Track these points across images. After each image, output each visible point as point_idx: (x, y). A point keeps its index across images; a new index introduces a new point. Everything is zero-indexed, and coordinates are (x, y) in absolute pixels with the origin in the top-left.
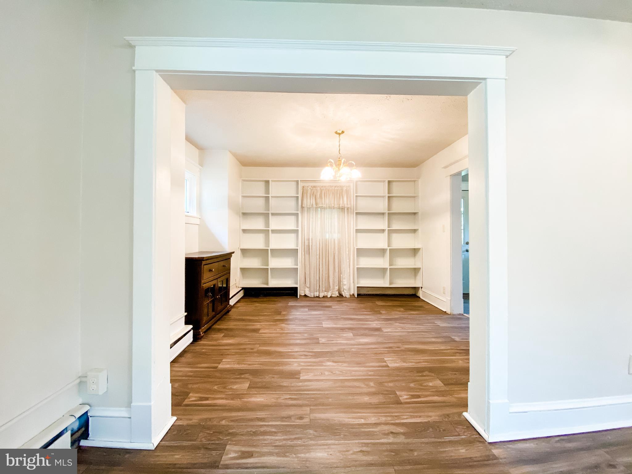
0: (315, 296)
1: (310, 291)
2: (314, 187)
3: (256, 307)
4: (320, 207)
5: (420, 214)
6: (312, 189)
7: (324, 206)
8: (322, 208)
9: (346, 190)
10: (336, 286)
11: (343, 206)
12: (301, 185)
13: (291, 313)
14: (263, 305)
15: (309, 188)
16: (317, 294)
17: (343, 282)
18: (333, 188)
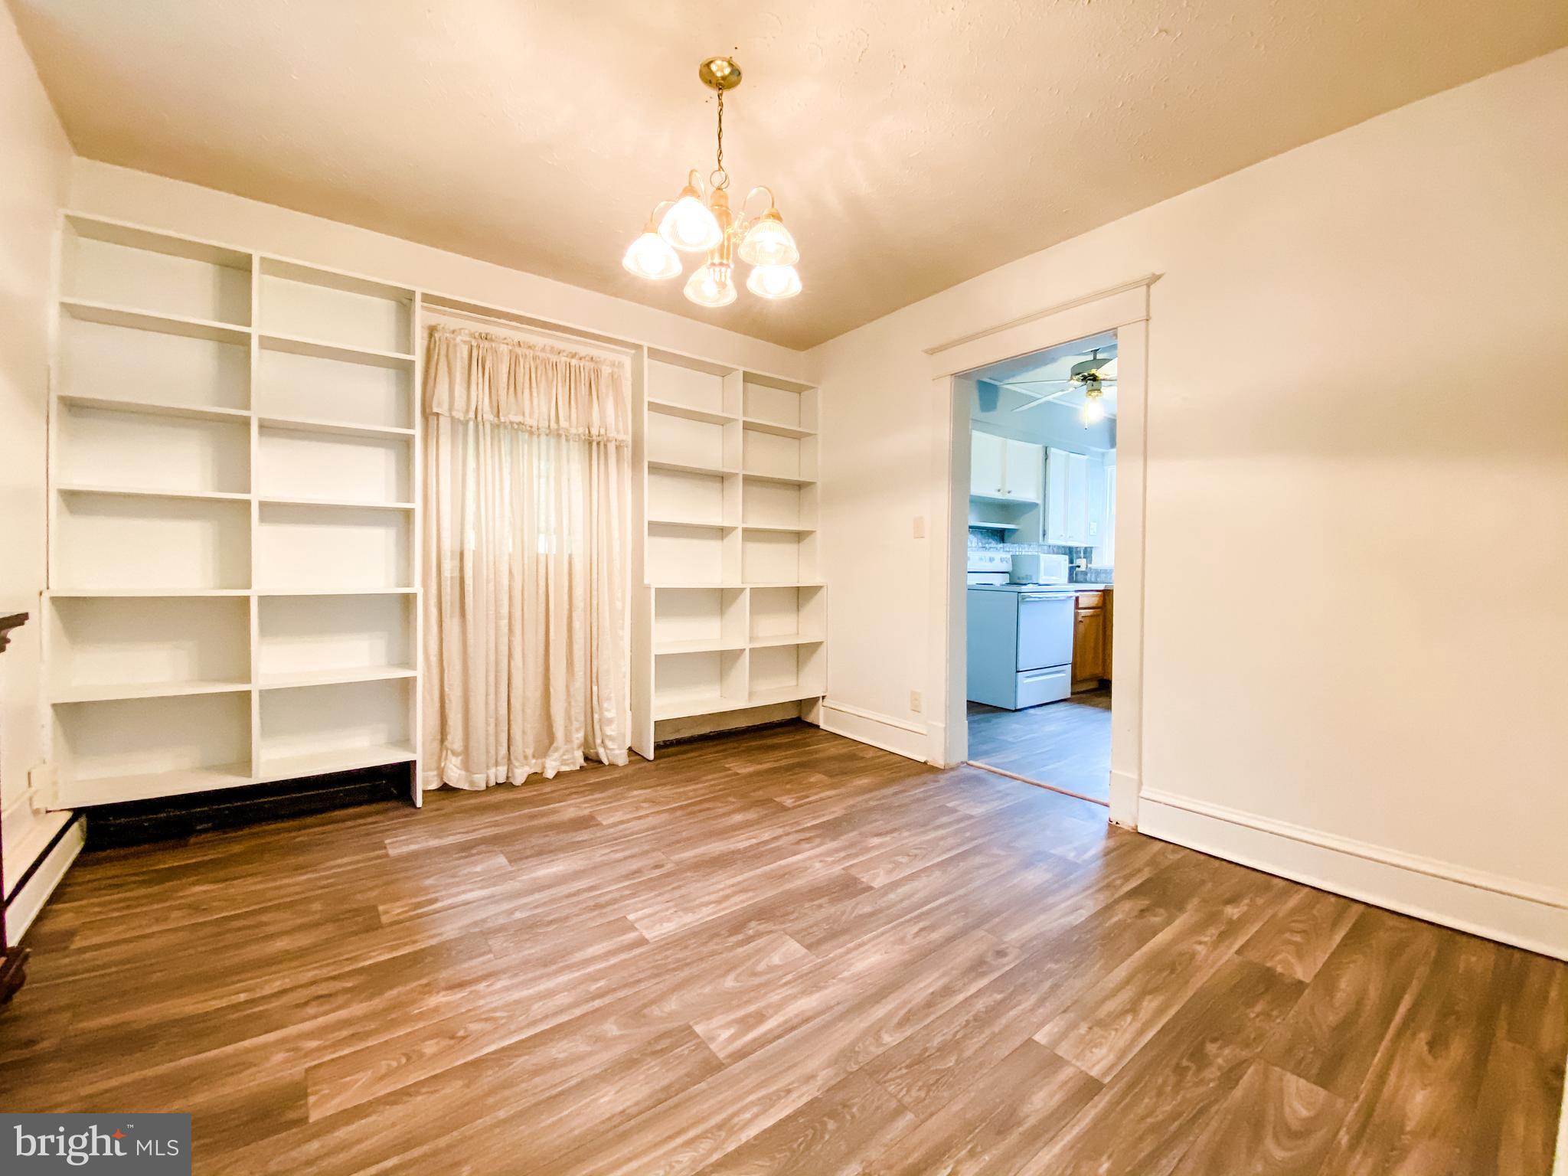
0: (492, 783)
1: (466, 766)
2: (487, 338)
3: (196, 908)
4: (512, 423)
5: (819, 485)
6: (474, 344)
7: (529, 421)
8: (517, 428)
9: (612, 375)
10: (577, 730)
11: (603, 431)
12: (421, 317)
13: (435, 901)
14: (239, 888)
15: (459, 339)
16: (499, 774)
17: (601, 714)
18: (564, 359)
